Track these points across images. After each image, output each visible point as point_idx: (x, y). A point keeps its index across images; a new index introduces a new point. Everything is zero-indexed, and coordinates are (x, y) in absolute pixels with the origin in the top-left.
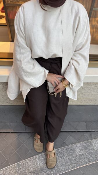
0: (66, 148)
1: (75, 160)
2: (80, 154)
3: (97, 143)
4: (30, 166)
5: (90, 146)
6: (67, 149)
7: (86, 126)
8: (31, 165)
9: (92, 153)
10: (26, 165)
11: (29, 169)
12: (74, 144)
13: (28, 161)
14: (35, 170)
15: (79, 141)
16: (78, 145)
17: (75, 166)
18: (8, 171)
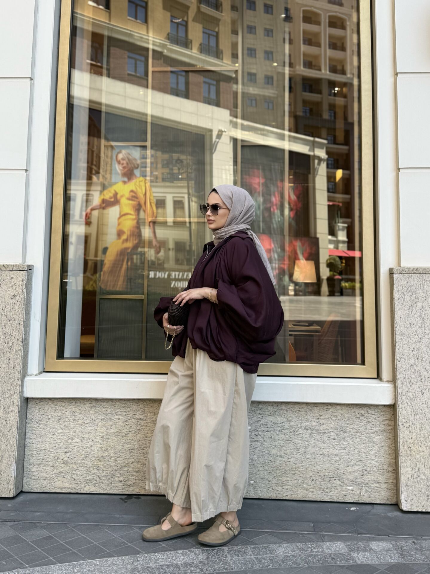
0: (253, 546)
1: (270, 560)
2: (285, 554)
3: (334, 546)
4: (161, 560)
5: (315, 548)
6: (254, 548)
7: (314, 526)
8: (163, 559)
9: (318, 555)
10: (150, 558)
11: (158, 562)
12: (273, 543)
13: (156, 554)
14: (172, 565)
15: (288, 541)
16: (285, 545)
17: (269, 566)
18: (109, 562)
